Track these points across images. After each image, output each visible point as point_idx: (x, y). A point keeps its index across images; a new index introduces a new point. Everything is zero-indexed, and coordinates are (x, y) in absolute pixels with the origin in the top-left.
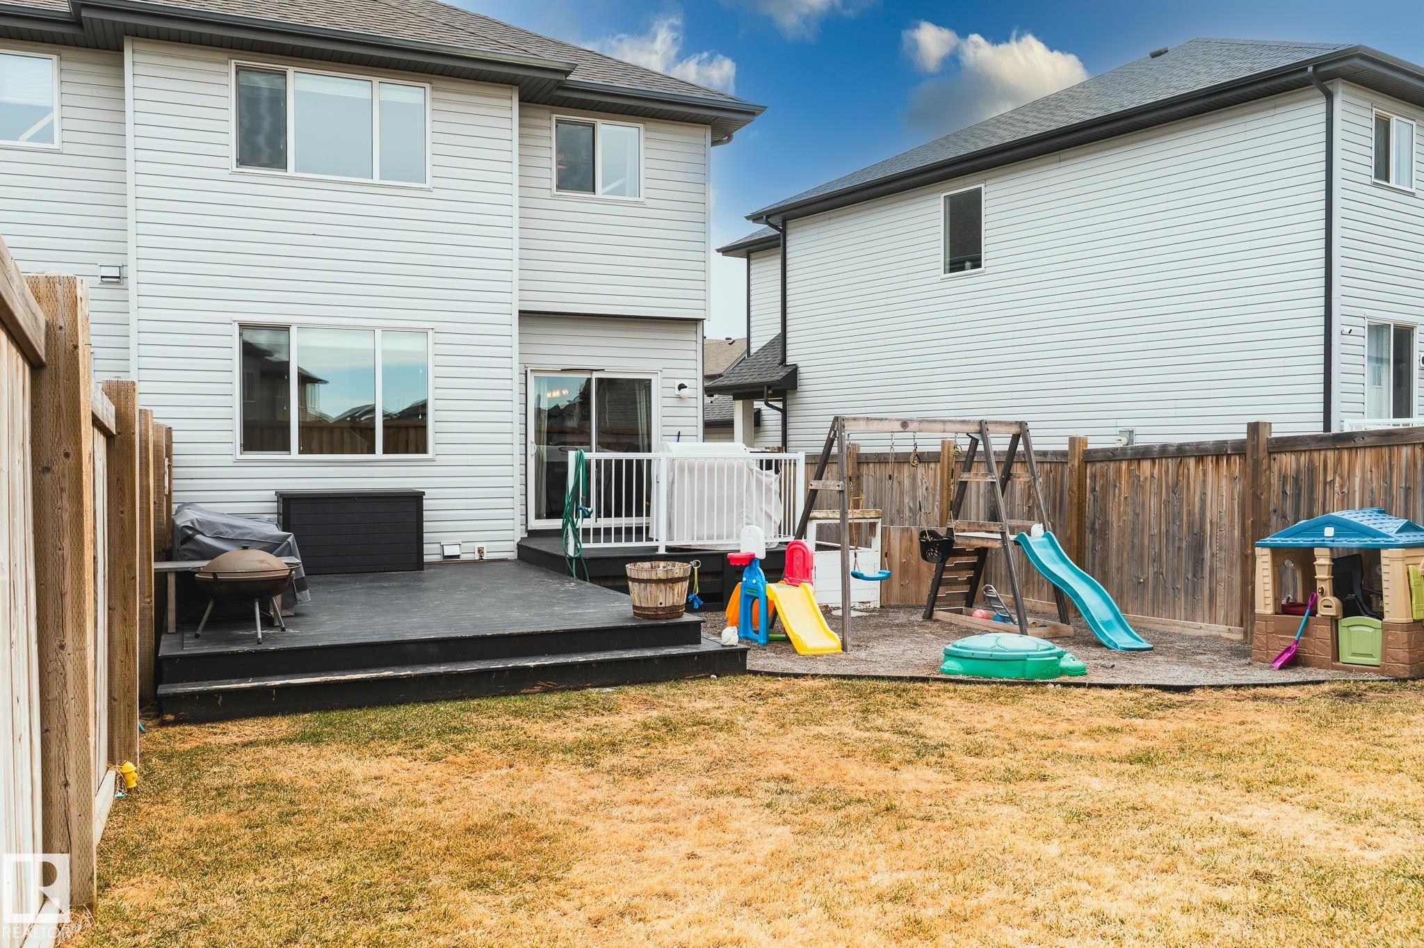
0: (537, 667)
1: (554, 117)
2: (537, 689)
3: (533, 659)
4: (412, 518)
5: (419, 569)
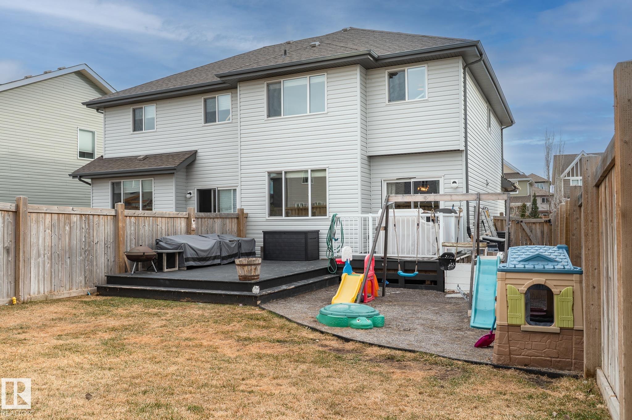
0: (184, 292)
1: (387, 72)
2: (185, 300)
3: (183, 289)
4: (303, 241)
5: (306, 260)
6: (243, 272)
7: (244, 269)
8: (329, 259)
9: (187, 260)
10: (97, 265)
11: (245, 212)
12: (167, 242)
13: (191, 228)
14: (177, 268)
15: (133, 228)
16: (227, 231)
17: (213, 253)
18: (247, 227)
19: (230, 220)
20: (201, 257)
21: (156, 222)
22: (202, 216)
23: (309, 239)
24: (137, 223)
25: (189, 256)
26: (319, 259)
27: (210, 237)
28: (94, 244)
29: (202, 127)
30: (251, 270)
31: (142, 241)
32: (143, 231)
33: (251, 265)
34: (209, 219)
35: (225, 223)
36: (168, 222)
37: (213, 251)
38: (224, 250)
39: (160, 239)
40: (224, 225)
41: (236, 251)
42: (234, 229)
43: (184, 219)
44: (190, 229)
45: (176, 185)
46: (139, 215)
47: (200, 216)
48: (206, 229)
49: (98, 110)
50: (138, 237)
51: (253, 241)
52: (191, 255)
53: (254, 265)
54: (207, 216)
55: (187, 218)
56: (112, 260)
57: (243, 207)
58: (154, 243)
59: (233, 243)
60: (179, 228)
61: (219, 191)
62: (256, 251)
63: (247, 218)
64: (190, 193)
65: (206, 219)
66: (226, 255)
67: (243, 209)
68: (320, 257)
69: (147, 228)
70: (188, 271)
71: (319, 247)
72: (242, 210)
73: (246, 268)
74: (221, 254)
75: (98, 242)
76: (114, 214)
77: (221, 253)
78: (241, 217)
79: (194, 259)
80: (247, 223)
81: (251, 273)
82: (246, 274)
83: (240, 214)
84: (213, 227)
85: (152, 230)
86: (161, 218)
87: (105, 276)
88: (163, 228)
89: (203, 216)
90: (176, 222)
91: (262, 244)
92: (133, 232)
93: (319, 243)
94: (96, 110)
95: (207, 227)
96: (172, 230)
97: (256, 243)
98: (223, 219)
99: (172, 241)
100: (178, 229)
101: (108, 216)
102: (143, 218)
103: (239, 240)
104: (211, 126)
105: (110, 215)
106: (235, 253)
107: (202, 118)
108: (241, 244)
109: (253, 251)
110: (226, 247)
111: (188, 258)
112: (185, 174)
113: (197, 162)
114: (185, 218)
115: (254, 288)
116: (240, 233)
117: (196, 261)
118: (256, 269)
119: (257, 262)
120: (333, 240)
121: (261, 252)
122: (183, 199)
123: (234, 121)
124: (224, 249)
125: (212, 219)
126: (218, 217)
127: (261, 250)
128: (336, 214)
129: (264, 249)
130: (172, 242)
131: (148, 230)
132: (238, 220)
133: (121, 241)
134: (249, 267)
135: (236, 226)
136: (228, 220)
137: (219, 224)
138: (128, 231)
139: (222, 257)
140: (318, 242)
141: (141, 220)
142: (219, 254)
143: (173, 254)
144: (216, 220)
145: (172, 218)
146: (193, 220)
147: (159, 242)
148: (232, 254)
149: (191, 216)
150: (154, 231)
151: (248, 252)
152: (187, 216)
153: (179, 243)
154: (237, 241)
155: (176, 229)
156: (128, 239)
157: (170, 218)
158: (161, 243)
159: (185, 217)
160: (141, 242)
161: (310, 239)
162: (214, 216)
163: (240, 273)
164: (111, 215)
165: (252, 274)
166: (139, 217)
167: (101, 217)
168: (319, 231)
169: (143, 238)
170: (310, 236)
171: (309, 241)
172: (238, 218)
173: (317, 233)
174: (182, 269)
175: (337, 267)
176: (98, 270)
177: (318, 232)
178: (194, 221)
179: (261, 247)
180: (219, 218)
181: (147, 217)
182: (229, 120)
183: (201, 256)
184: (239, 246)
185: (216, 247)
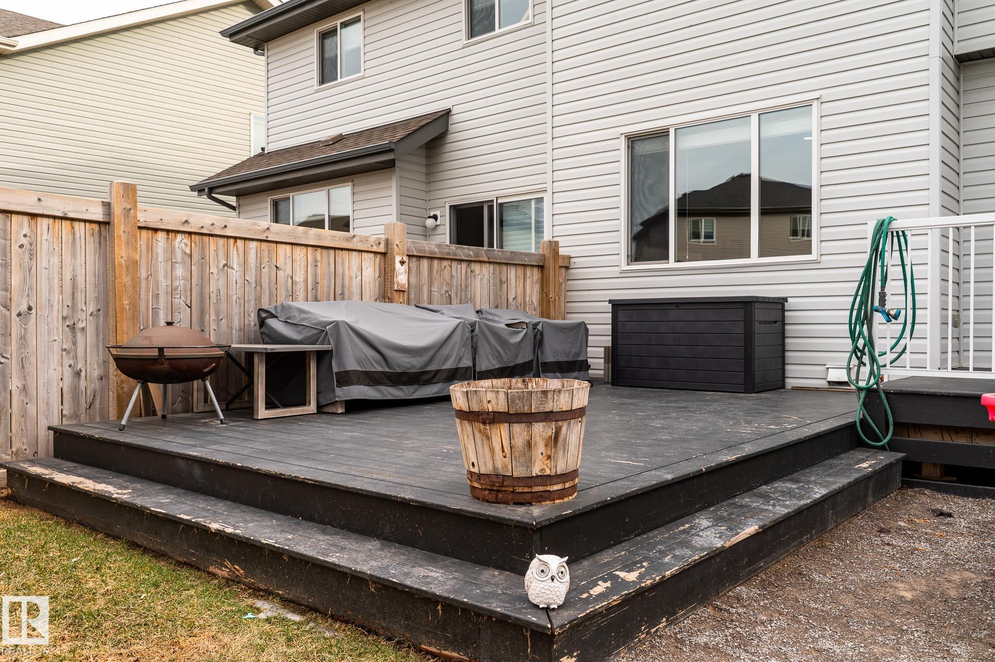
2: (225, 572)
4: (739, 328)
5: (747, 391)
6: (488, 454)
7: (489, 438)
8: (860, 389)
9: (345, 378)
10: (24, 389)
11: (562, 251)
12: (290, 318)
13: (392, 283)
14: (312, 408)
15: (179, 271)
16: (511, 300)
17: (447, 358)
18: (569, 293)
19: (520, 270)
20: (399, 371)
21: (270, 259)
22: (431, 252)
23: (757, 323)
24: (196, 257)
25: (352, 365)
26: (783, 387)
27: (444, 311)
28: (14, 314)
29: (463, 48)
30: (529, 445)
31: (217, 314)
32: (222, 282)
33: (527, 418)
34: (454, 264)
35: (504, 279)
36: (316, 261)
37: (445, 351)
38: (484, 351)
39: (273, 312)
40: (501, 283)
41: (525, 356)
42: (531, 297)
43: (372, 255)
44: (392, 288)
45: (401, 196)
46: (204, 231)
47: (425, 251)
48: (447, 292)
49: (256, 49)
50: (202, 301)
51: (581, 330)
52: (359, 362)
53: (548, 416)
54: (448, 254)
55: (384, 254)
56: (96, 374)
57: (556, 239)
58: (253, 319)
59: (520, 332)
60: (356, 282)
61: (501, 205)
62: (589, 360)
63: (567, 268)
64: (435, 217)
65: (445, 263)
66: (491, 368)
67: (557, 243)
68: (787, 381)
69: (235, 274)
70: (351, 416)
71: (784, 351)
72: (554, 246)
73: (500, 433)
74: (474, 365)
75: (30, 308)
76: (100, 217)
77: (474, 359)
78: (550, 265)
79: (371, 378)
80: (570, 282)
81: (529, 463)
82: (499, 465)
83: (547, 255)
84: (466, 286)
85: (258, 283)
86: (288, 247)
87: (50, 428)
88: (299, 278)
89: (435, 253)
90: (343, 263)
91: (608, 341)
92: (180, 283)
93: (784, 337)
94: (252, 50)
95: (450, 285)
96: (329, 287)
97: (590, 338)
98: (497, 267)
99: (303, 316)
100: (350, 287)
101: (76, 224)
102: (221, 241)
103: (538, 323)
104: (486, 44)
105: (85, 221)
106: (522, 361)
107: (463, 26)
108: (542, 334)
109: (581, 358)
110: (494, 342)
111: (347, 371)
112: (423, 169)
113: (451, 137)
114: (375, 253)
115: (535, 564)
116: (546, 305)
117: (381, 384)
118: (555, 440)
119: (562, 403)
120: (878, 317)
121: (605, 362)
122: (419, 230)
123: (538, 19)
124: (487, 348)
125: (464, 265)
126: (481, 259)
127: (606, 358)
128: (891, 220)
129: (613, 354)
130: (303, 319)
131: (240, 281)
132: (542, 272)
133: (123, 309)
134: (517, 428)
135: (537, 288)
136: (512, 272)
137: (485, 281)
138: (161, 278)
139: (479, 373)
140: (783, 335)
141: (212, 248)
142: (469, 363)
143: (301, 358)
144: (476, 267)
145: (332, 252)
146: (398, 259)
147: (266, 318)
148: (512, 364)
149: (392, 249)
150: (265, 285)
151: (566, 359)
152: (382, 248)
153: (320, 323)
154: (531, 327)
155: (343, 286)
156: (162, 305)
157: (325, 251)
158: (272, 322)
159: (375, 249)
160: (213, 317)
161: (760, 322)
162: (470, 256)
163: (473, 459)
164: (91, 222)
165: (536, 471)
166: (206, 238)
167: (44, 223)
168: (785, 299)
169: (223, 306)
170: (759, 314)
171: (758, 327)
172: (541, 267)
173: (780, 307)
174: (330, 409)
175: (895, 424)
176: (32, 409)
177: (783, 305)
178: (402, 263)
179: (606, 348)
180: (485, 262)
181: (236, 238)
182: (528, 19)
183: (399, 367)
184: (538, 339)
185: (457, 337)
